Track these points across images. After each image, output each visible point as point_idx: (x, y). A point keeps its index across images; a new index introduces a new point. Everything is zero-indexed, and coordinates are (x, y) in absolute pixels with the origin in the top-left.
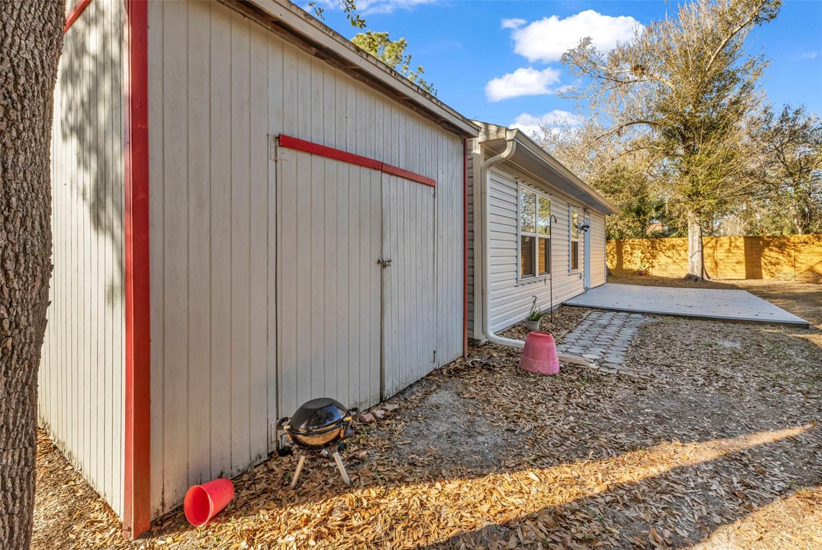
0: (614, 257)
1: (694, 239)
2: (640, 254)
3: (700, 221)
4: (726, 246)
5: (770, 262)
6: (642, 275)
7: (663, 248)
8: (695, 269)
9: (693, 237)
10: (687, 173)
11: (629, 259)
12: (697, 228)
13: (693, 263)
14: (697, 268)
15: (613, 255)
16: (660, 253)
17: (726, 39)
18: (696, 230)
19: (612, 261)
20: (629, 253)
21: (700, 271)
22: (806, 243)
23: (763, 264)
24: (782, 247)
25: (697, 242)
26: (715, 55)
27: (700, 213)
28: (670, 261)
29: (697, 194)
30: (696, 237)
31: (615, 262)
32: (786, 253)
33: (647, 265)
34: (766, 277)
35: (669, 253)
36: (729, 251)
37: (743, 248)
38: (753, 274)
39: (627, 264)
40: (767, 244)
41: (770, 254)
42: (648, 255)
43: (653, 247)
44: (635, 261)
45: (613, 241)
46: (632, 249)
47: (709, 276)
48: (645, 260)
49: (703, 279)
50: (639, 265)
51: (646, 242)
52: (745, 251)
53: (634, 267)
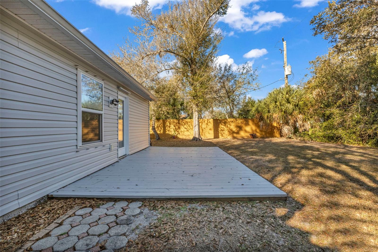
0: (161, 128)
1: (196, 119)
2: (173, 127)
3: (198, 110)
4: (206, 122)
5: (221, 130)
7: (183, 123)
8: (196, 135)
9: (195, 118)
10: (192, 85)
11: (168, 129)
12: (197, 113)
13: (195, 132)
14: (197, 134)
15: (161, 127)
16: (182, 126)
17: (207, 19)
18: (196, 114)
19: (160, 131)
20: (168, 126)
21: (198, 135)
22: (232, 122)
23: (219, 130)
24: (225, 123)
25: (197, 121)
26: (203, 27)
27: (198, 106)
28: (186, 130)
29: (196, 96)
30: (197, 119)
31: (162, 131)
32: (226, 126)
33: (177, 133)
34: (220, 136)
35: (186, 126)
36: (207, 124)
37: (212, 123)
38: (216, 136)
39: (167, 132)
40: (221, 121)
41: (222, 126)
42: (177, 127)
43: (179, 123)
44: (171, 131)
45: (161, 121)
46: (170, 124)
47: (202, 139)
48: (176, 130)
49: (199, 139)
50: (173, 133)
51: (176, 121)
52: (213, 125)
53: (171, 134)
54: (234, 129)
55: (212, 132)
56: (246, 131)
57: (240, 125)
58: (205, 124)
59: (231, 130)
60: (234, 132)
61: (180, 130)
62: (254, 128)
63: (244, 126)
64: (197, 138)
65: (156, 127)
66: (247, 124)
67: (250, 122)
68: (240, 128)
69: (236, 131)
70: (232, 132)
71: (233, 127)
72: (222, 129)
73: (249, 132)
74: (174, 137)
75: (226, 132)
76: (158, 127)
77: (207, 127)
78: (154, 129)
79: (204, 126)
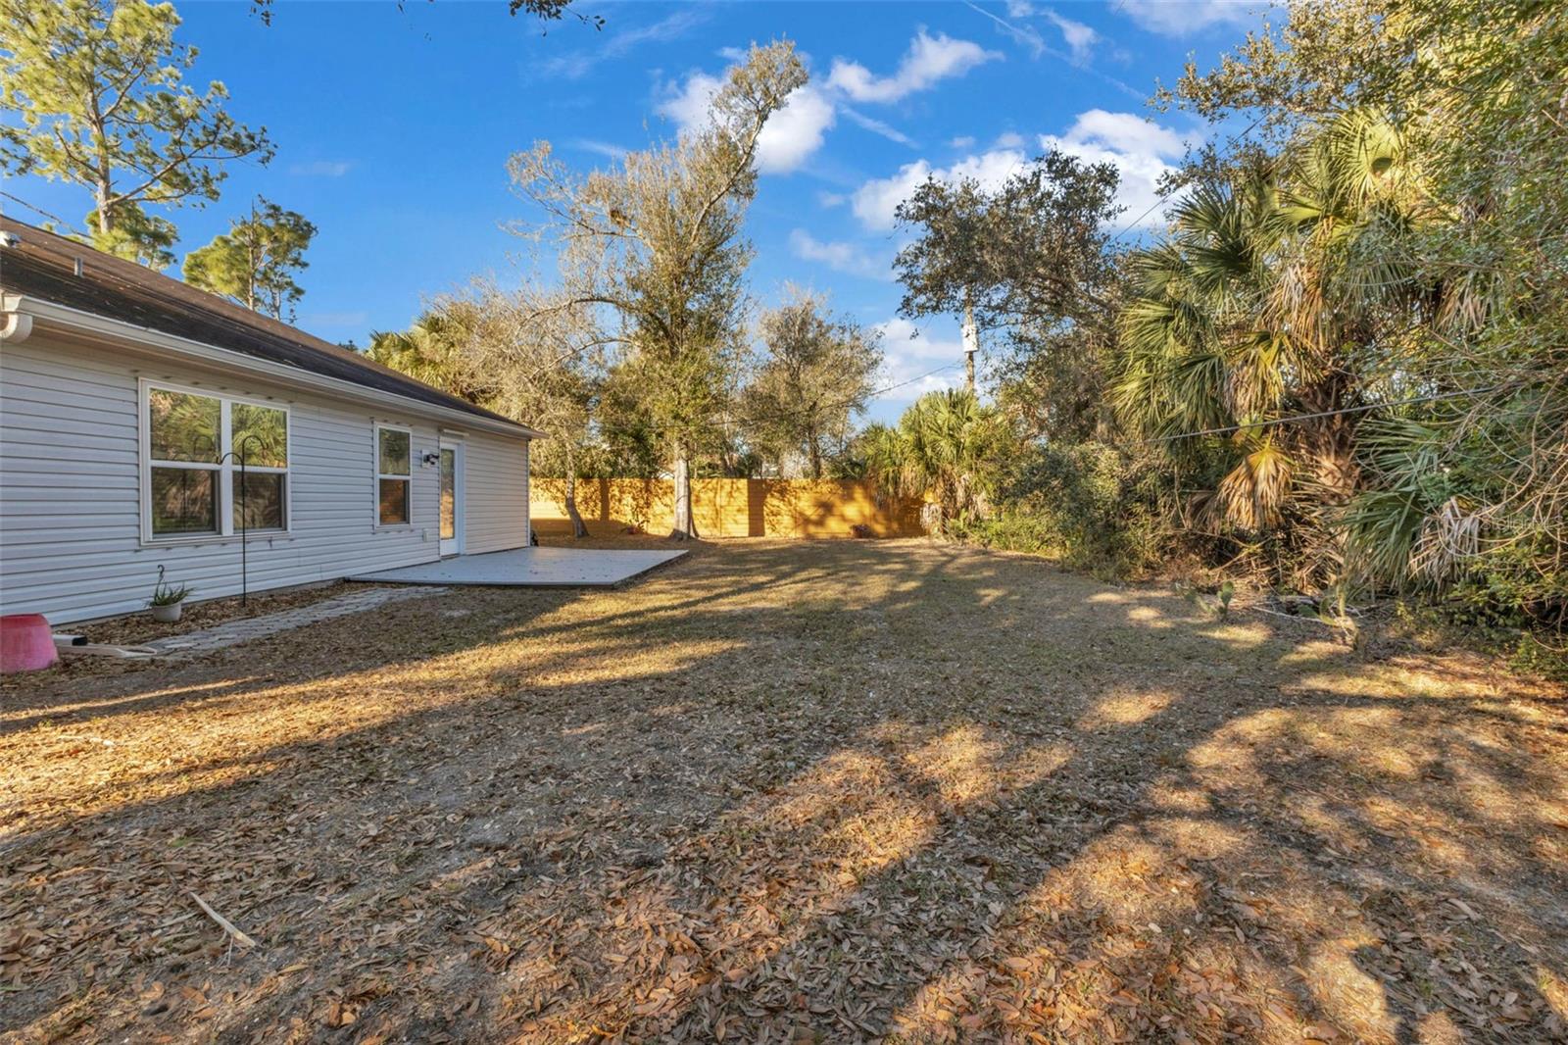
0: (595, 505)
2: (630, 500)
4: (727, 488)
5: (772, 512)
6: (632, 533)
8: (681, 525)
11: (616, 508)
13: (678, 517)
14: (683, 522)
15: (594, 501)
16: (656, 499)
19: (592, 511)
20: (617, 498)
21: (687, 526)
22: (804, 488)
23: (765, 513)
24: (783, 492)
28: (667, 510)
31: (599, 513)
32: (787, 500)
33: (641, 519)
34: (768, 531)
35: (667, 500)
36: (730, 494)
37: (745, 492)
38: (756, 529)
39: (613, 516)
40: (769, 488)
41: (773, 502)
42: (642, 502)
43: (648, 490)
44: (624, 512)
45: (596, 481)
46: (622, 492)
47: (697, 535)
48: (637, 510)
49: (689, 537)
50: (630, 517)
51: (638, 483)
52: (749, 497)
53: (623, 520)
54: (811, 512)
55: (744, 518)
56: (843, 518)
57: (824, 499)
58: (724, 494)
59: (801, 514)
60: (807, 521)
61: (650, 511)
62: (868, 509)
63: (838, 502)
64: (682, 534)
65: (578, 500)
66: (848, 498)
67: (858, 493)
68: (827, 508)
69: (814, 517)
70: (802, 521)
71: (806, 504)
72: (775, 509)
73: (850, 521)
74: (631, 530)
75: (786, 520)
76: (586, 500)
77: (729, 504)
78: (570, 504)
79: (722, 499)
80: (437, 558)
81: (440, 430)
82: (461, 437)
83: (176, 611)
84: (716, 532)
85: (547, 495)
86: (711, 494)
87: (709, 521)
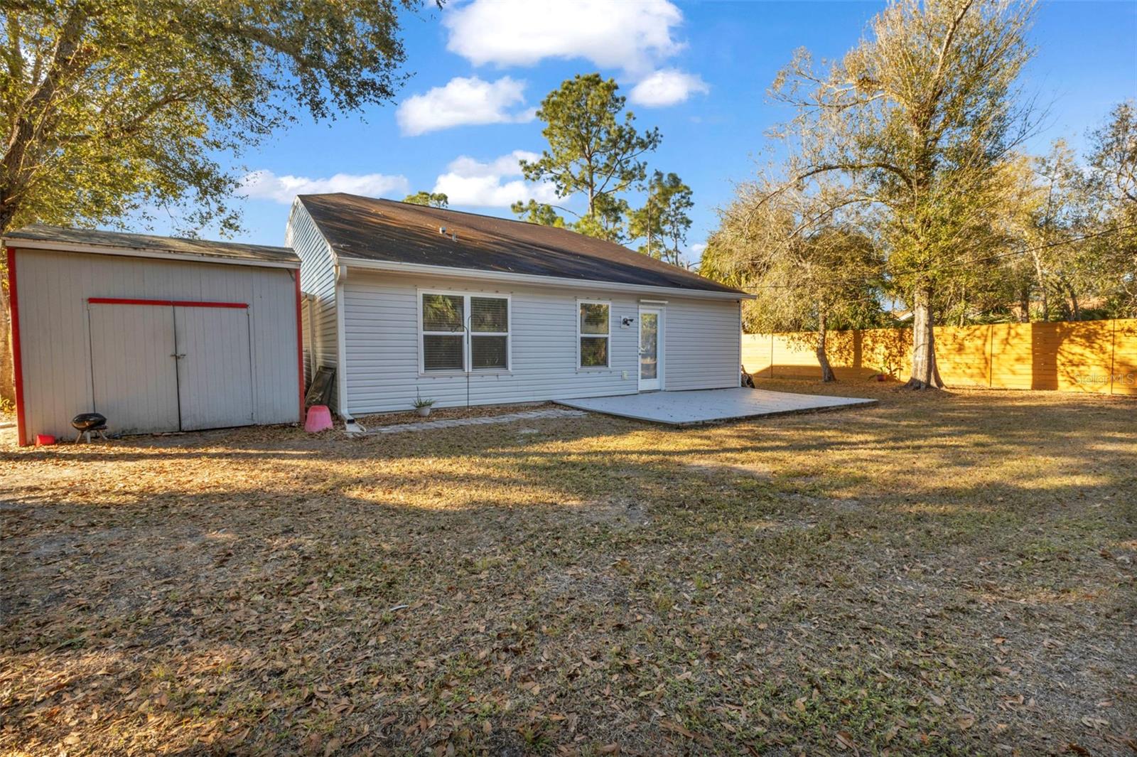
0: (849, 354)
1: (919, 329)
2: (883, 350)
5: (1070, 361)
6: (883, 381)
8: (919, 372)
11: (868, 356)
14: (922, 372)
15: (848, 351)
16: (911, 348)
19: (846, 360)
20: (869, 347)
22: (1132, 331)
24: (1091, 337)
25: (923, 333)
31: (852, 361)
32: (1096, 347)
33: (893, 366)
34: (1062, 384)
36: (1006, 341)
37: (1029, 339)
39: (865, 364)
40: (1069, 331)
42: (895, 351)
43: (901, 339)
44: (877, 360)
45: (851, 332)
46: (874, 342)
47: (940, 383)
49: (928, 386)
50: (881, 365)
51: (892, 333)
52: (1034, 344)
53: (875, 367)
58: (997, 341)
59: (1122, 363)
60: (1131, 371)
61: (903, 360)
64: (920, 382)
70: (1124, 373)
72: (1076, 359)
74: (882, 378)
75: (1096, 368)
76: (840, 350)
77: (1004, 352)
78: (821, 354)
79: (994, 346)
80: (635, 392)
81: (638, 302)
82: (662, 304)
83: (427, 411)
84: (984, 383)
85: (808, 345)
86: (979, 342)
87: (975, 371)
